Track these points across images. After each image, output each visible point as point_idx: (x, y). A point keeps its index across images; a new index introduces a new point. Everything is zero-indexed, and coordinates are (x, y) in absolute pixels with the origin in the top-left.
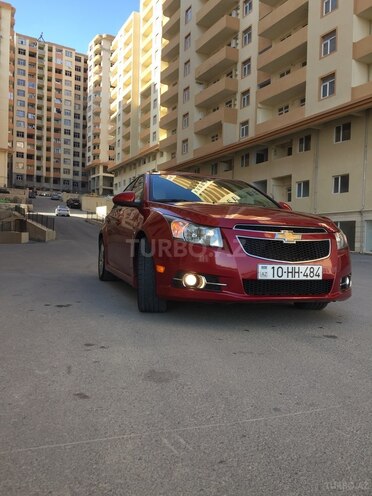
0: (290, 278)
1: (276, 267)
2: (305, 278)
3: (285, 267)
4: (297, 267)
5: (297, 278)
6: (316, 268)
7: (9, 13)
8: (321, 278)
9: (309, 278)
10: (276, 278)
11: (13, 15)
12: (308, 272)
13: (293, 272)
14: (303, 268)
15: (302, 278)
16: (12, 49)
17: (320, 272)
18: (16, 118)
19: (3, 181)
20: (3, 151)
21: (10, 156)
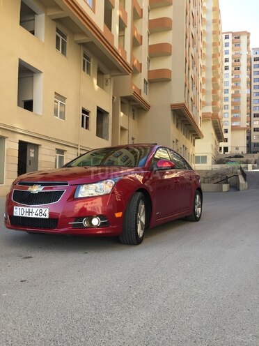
0: (27, 216)
1: (21, 208)
2: (36, 216)
3: (25, 208)
4: (31, 209)
5: (31, 216)
6: (44, 210)
8: (47, 217)
9: (38, 217)
10: (21, 215)
12: (38, 212)
13: (29, 212)
14: (35, 210)
15: (34, 216)
16: (249, 60)
17: (47, 213)
18: (253, 105)
19: (243, 149)
20: (244, 129)
21: (249, 132)
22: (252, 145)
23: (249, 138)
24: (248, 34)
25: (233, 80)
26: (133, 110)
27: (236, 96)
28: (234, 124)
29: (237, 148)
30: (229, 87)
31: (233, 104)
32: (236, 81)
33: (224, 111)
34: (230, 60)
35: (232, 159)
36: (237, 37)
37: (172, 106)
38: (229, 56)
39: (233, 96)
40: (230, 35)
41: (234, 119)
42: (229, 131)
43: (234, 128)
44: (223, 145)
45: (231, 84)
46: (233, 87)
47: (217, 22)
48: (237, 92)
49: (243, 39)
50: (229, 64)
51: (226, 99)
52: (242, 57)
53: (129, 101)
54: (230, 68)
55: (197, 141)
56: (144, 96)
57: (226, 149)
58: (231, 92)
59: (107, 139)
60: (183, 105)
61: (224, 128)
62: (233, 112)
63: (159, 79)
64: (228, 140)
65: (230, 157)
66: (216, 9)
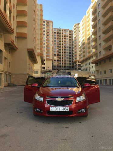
0: (58, 110)
1: (55, 107)
3: (57, 108)
5: (60, 110)
6: (67, 108)
7: (51, 23)
10: (55, 110)
11: (52, 24)
12: (64, 109)
14: (62, 108)
15: (62, 110)
16: (53, 32)
17: (68, 109)
18: (54, 51)
19: (51, 68)
20: (51, 60)
21: (53, 61)
22: (54, 66)
23: (53, 64)
24: (52, 22)
25: (47, 40)
26: (10, 50)
27: (48, 46)
28: (47, 58)
29: (48, 68)
30: (45, 43)
31: (47, 49)
32: (48, 40)
33: (44, 52)
34: (46, 31)
35: (48, 72)
36: (48, 22)
37: (28, 49)
38: (45, 30)
39: (47, 46)
40: (46, 21)
41: (47, 56)
42: (46, 60)
43: (47, 59)
44: (43, 66)
45: (46, 41)
46: (47, 43)
47: (42, 15)
48: (48, 45)
49: (50, 24)
50: (45, 33)
51: (44, 48)
52: (50, 31)
53: (8, 45)
54: (46, 34)
55: (35, 64)
56: (15, 44)
57: (44, 68)
58: (46, 44)
59: (2, 63)
60: (33, 49)
61: (44, 59)
62: (47, 53)
63: (22, 37)
64: (45, 64)
65: (47, 71)
66: (41, 10)
